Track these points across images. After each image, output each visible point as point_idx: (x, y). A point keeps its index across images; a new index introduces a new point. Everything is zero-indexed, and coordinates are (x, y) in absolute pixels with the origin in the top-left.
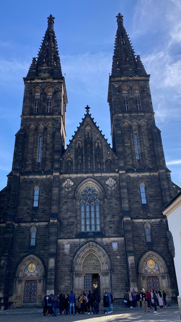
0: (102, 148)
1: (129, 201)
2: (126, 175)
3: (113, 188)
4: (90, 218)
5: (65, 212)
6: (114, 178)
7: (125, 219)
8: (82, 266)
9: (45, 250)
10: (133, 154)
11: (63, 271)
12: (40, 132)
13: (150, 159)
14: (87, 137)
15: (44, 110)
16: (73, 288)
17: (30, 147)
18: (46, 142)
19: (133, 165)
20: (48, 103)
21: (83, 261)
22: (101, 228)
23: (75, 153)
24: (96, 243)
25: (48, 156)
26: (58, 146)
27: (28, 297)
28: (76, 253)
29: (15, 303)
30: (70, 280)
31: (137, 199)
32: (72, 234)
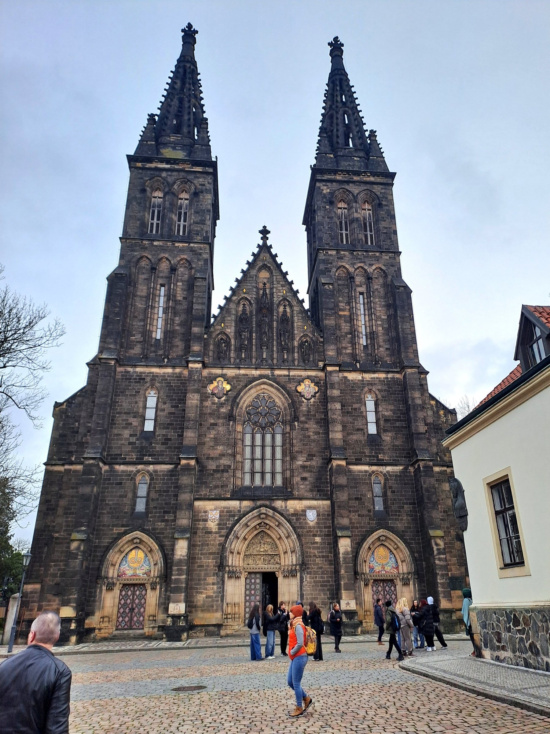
0: (292, 317)
1: (344, 427)
2: (341, 375)
3: (313, 400)
4: (263, 459)
5: (212, 444)
6: (315, 381)
7: (335, 463)
8: (242, 556)
9: (167, 521)
10: (353, 333)
11: (202, 566)
12: (161, 275)
13: (387, 346)
14: (261, 292)
15: (171, 229)
16: (222, 601)
17: (140, 305)
18: (175, 296)
19: (354, 356)
20: (180, 214)
21: (245, 546)
22: (285, 480)
23: (236, 324)
24: (274, 509)
25: (177, 328)
26: (199, 307)
27: (127, 619)
28: (231, 529)
29: (100, 629)
30: (218, 583)
31: (359, 424)
32: (226, 491)
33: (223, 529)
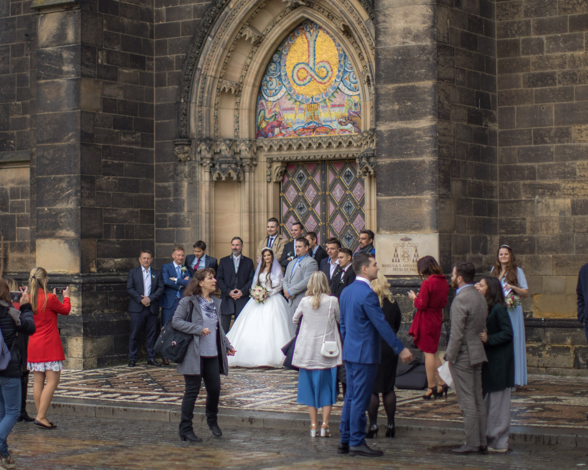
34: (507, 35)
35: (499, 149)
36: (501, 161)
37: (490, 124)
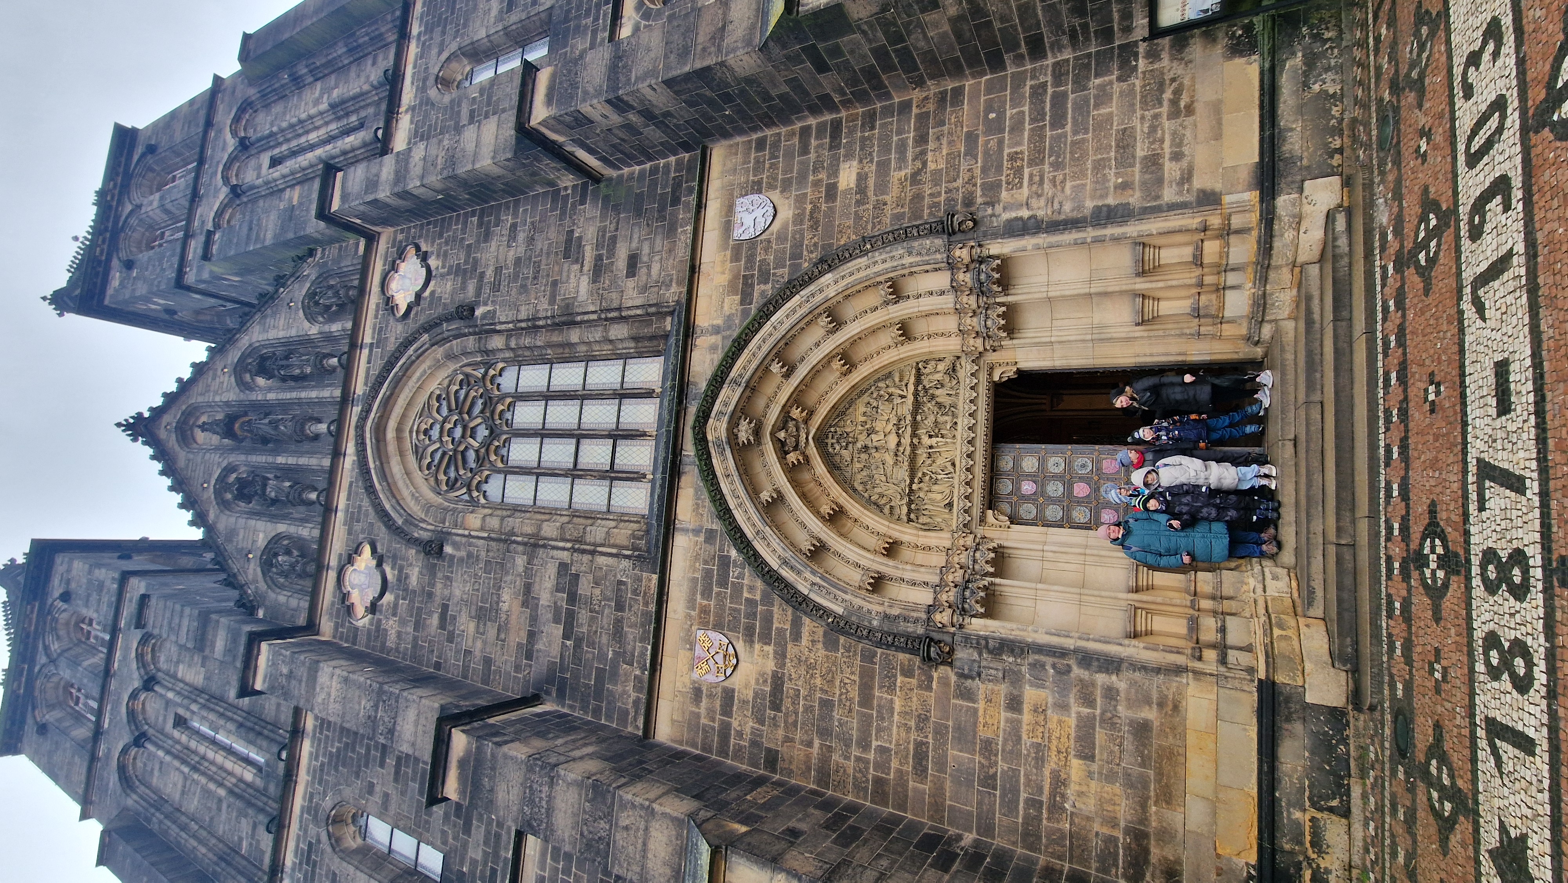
3: (432, 261)
4: (579, 435)
6: (395, 258)
8: (906, 534)
11: (921, 752)
12: (161, 719)
22: (641, 345)
32: (635, 592)
33: (768, 620)
34: (866, 788)
35: (999, 842)
36: (1014, 843)
37: (963, 844)
